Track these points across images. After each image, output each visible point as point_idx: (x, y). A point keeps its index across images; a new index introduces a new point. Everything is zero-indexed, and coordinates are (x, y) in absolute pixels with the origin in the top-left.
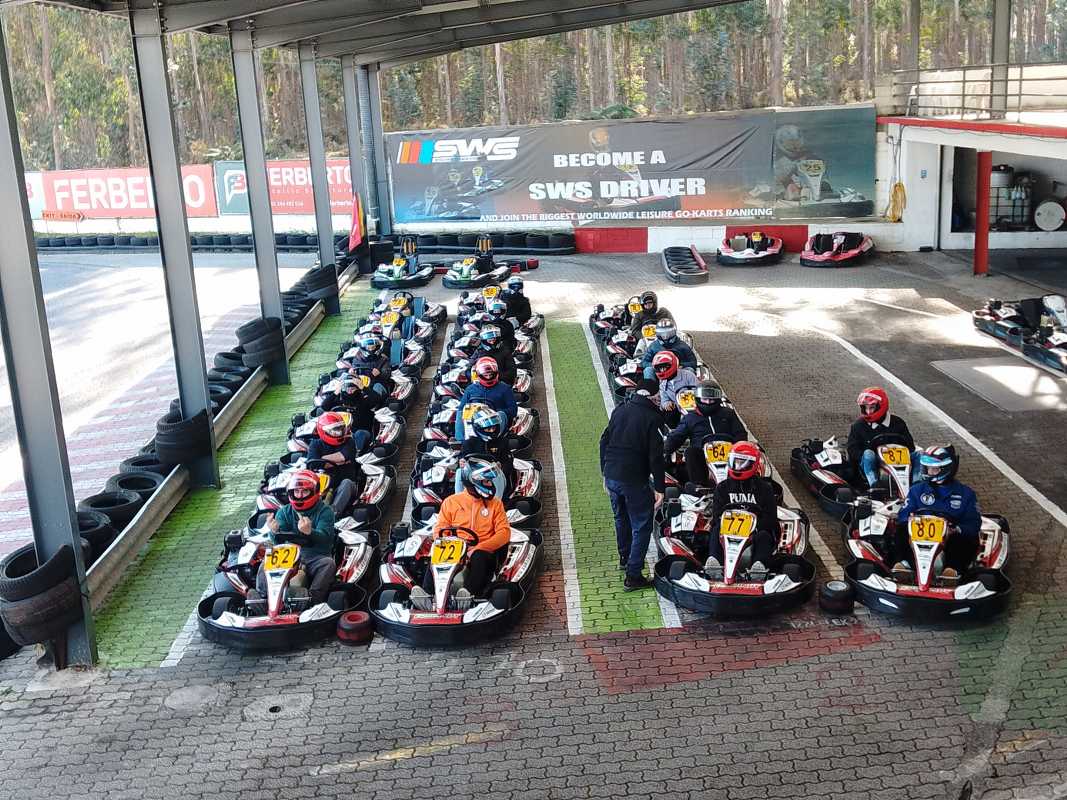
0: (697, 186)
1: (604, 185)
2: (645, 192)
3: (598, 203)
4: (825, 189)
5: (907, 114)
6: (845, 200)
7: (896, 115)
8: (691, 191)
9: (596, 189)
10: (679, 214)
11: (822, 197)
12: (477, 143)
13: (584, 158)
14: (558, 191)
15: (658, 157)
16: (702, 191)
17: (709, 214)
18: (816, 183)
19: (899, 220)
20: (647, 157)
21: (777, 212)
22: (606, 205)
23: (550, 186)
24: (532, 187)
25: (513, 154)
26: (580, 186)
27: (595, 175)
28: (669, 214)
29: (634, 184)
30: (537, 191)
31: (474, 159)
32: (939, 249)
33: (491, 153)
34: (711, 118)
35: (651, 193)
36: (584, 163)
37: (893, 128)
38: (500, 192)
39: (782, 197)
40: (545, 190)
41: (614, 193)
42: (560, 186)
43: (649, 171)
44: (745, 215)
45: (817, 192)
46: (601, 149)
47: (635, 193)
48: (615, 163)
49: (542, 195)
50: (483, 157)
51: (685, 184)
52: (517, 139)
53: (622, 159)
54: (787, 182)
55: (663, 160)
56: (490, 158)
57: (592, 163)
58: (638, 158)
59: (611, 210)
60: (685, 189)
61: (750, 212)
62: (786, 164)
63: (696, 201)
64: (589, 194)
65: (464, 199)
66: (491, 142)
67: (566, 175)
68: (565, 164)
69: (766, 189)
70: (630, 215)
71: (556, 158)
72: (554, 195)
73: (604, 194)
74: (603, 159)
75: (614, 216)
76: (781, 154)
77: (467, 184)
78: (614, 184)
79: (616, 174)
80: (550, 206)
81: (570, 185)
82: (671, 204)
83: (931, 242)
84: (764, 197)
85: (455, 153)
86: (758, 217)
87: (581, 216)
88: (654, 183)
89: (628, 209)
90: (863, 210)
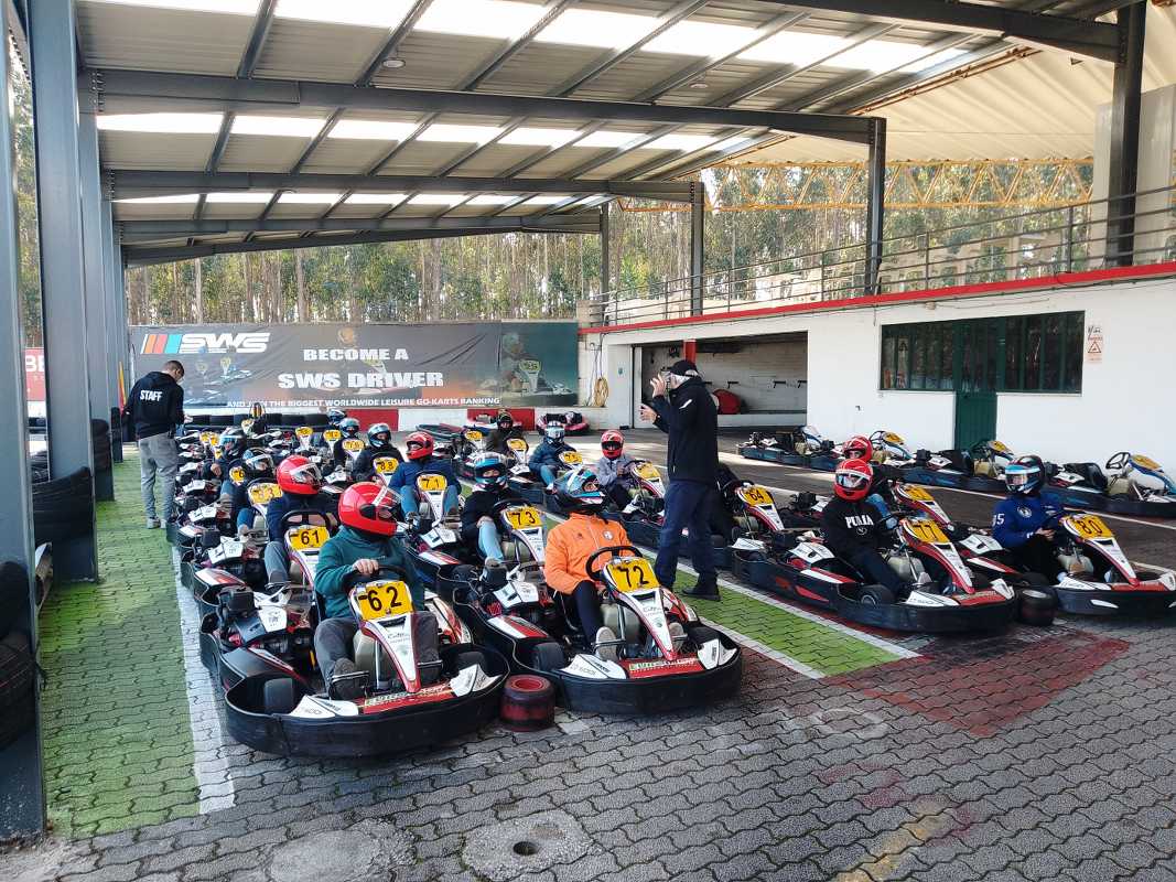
0: (436, 379)
1: (351, 377)
2: (389, 384)
3: (344, 391)
4: (541, 383)
5: (604, 326)
6: (556, 392)
7: (593, 329)
8: (430, 383)
9: (344, 380)
10: (419, 402)
11: (539, 390)
12: (227, 337)
13: (333, 352)
14: (306, 381)
15: (401, 354)
16: (440, 383)
17: (447, 401)
18: (534, 379)
19: (603, 406)
20: (392, 354)
21: (502, 401)
22: (354, 393)
23: (299, 376)
24: (281, 377)
25: (263, 348)
26: (328, 376)
27: (343, 368)
28: (412, 402)
29: (379, 376)
30: (286, 381)
31: (223, 351)
32: (633, 427)
33: (241, 346)
34: (446, 324)
35: (395, 384)
36: (333, 357)
37: (593, 338)
38: (248, 380)
39: (507, 389)
40: (295, 380)
41: (361, 384)
42: (309, 377)
43: (393, 366)
44: (478, 403)
45: (535, 386)
46: (346, 346)
47: (380, 384)
48: (363, 358)
49: (291, 385)
50: (233, 349)
51: (425, 377)
52: (268, 334)
53: (368, 355)
54: (511, 377)
55: (406, 357)
56: (239, 351)
57: (340, 358)
58: (384, 354)
59: (358, 398)
60: (426, 381)
61: (481, 401)
62: (510, 363)
63: (436, 392)
64: (337, 384)
65: (211, 387)
66: (241, 337)
67: (316, 367)
68: (314, 358)
69: (493, 382)
70: (376, 403)
71: (306, 352)
72: (303, 384)
73: (352, 384)
74: (351, 355)
75: (361, 403)
76: (506, 356)
77: (215, 372)
78: (361, 376)
79: (363, 367)
80: (298, 394)
81: (319, 376)
82: (414, 393)
83: (627, 422)
84: (491, 389)
85: (204, 344)
86: (487, 405)
87: (329, 403)
88: (398, 376)
89: (374, 397)
90: (571, 400)
